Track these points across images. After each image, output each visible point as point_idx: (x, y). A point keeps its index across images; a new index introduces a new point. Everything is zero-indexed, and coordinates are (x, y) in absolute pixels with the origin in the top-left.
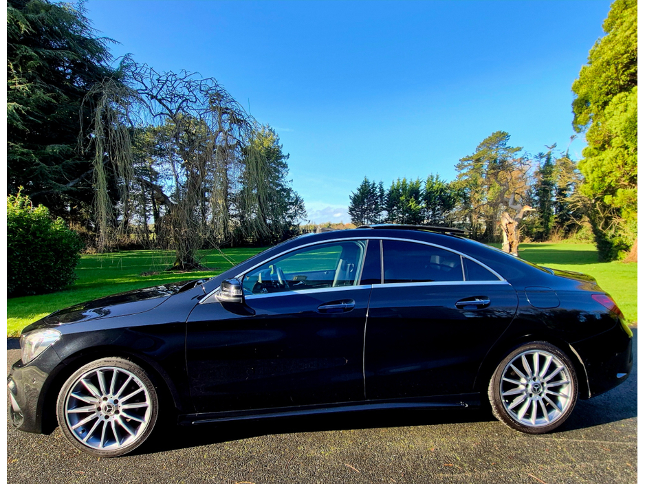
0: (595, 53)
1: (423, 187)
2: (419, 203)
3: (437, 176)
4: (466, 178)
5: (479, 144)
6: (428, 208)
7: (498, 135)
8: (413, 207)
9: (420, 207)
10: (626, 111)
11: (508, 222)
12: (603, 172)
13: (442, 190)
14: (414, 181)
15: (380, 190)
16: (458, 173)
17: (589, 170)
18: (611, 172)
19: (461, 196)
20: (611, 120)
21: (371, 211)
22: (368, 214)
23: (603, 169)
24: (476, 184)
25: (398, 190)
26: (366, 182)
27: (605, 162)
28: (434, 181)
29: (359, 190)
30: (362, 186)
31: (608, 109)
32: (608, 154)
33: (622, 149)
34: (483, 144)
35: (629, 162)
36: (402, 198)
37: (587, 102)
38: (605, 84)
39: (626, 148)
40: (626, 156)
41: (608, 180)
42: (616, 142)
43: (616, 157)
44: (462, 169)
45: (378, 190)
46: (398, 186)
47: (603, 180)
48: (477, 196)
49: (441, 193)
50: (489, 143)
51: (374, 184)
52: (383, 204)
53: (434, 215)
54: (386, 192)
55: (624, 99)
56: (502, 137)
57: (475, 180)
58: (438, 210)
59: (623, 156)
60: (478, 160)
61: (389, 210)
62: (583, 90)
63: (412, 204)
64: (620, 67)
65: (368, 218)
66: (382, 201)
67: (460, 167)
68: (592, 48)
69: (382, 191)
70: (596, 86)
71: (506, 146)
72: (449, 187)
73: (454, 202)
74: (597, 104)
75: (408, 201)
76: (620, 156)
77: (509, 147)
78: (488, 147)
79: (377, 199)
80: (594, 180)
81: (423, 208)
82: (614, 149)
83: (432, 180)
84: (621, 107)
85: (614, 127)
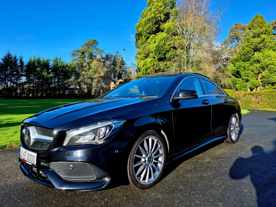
0: (144, 14)
1: (51, 63)
2: (49, 73)
3: (60, 58)
4: (77, 62)
5: (83, 44)
6: (55, 77)
7: (93, 41)
8: (45, 75)
9: (49, 76)
10: (155, 42)
11: (113, 87)
12: (147, 67)
13: (64, 67)
14: (46, 59)
15: (21, 62)
16: (72, 59)
17: (142, 66)
18: (149, 68)
19: (74, 72)
20: (150, 45)
21: (13, 75)
22: (11, 78)
23: (147, 66)
24: (82, 66)
25: (34, 63)
26: (9, 55)
27: (148, 63)
28: (59, 61)
29: (3, 60)
30: (5, 57)
31: (149, 40)
32: (149, 60)
33: (153, 58)
34: (85, 44)
35: (155, 64)
36: (38, 69)
37: (142, 35)
38: (148, 29)
39: (155, 58)
40: (154, 61)
41: (148, 71)
42: (151, 55)
43: (151, 61)
44: (74, 56)
45: (19, 62)
46: (35, 61)
47: (146, 71)
48: (83, 73)
49: (63, 69)
50: (88, 45)
51: (16, 57)
52: (23, 72)
53: (58, 82)
54: (25, 64)
55: (154, 37)
56: (95, 42)
57: (82, 64)
58: (61, 79)
59: (153, 61)
60: (83, 53)
61: (27, 76)
62: (140, 29)
63: (45, 74)
64: (153, 23)
65: (11, 81)
66: (21, 69)
67: (74, 55)
68: (143, 11)
69: (22, 62)
70: (145, 29)
71: (96, 48)
72: (67, 66)
73: (71, 75)
74: (145, 37)
75: (42, 71)
76: (152, 61)
77: (98, 49)
78: (88, 47)
79: (18, 68)
80: (144, 70)
81: (52, 76)
82: (151, 58)
83: (57, 60)
84: (153, 40)
85: (151, 48)
